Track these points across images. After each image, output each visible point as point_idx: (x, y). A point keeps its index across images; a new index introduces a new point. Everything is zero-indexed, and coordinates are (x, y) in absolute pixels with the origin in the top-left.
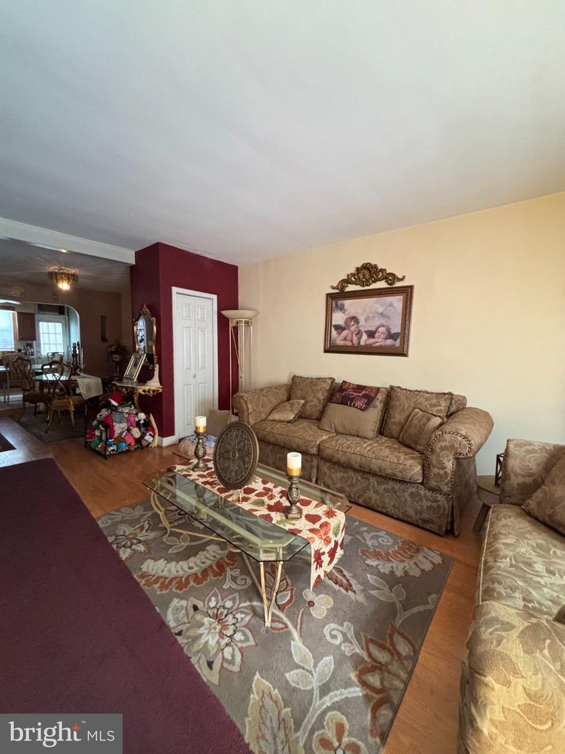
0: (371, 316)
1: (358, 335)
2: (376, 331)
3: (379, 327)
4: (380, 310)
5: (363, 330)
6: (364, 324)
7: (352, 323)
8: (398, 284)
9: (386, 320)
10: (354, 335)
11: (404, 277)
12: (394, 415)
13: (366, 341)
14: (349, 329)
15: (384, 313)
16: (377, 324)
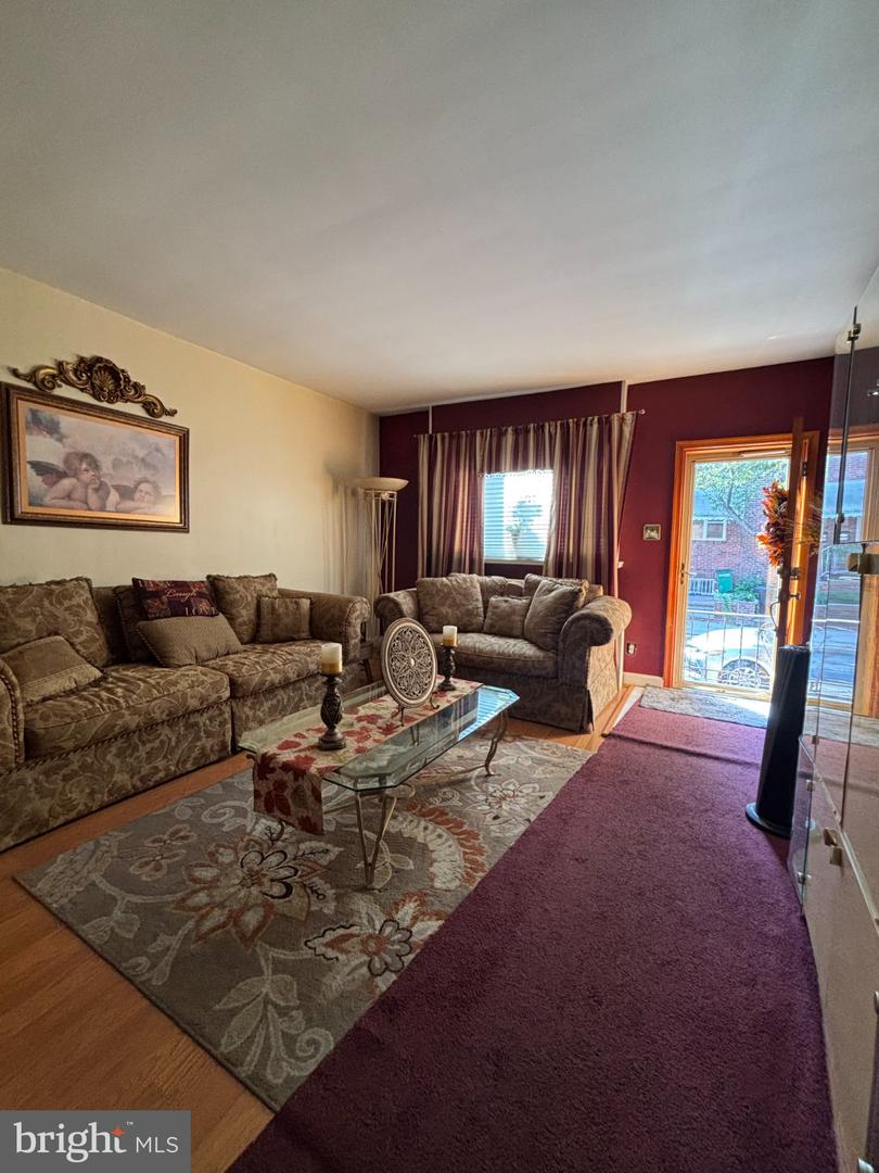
0: (124, 459)
1: (101, 492)
2: (136, 488)
3: (139, 483)
4: (141, 454)
5: (109, 484)
6: (111, 471)
7: (84, 466)
8: (164, 419)
9: (152, 472)
10: (90, 491)
11: (176, 412)
12: (238, 612)
13: (118, 504)
14: (75, 476)
15: (148, 459)
16: (138, 476)
